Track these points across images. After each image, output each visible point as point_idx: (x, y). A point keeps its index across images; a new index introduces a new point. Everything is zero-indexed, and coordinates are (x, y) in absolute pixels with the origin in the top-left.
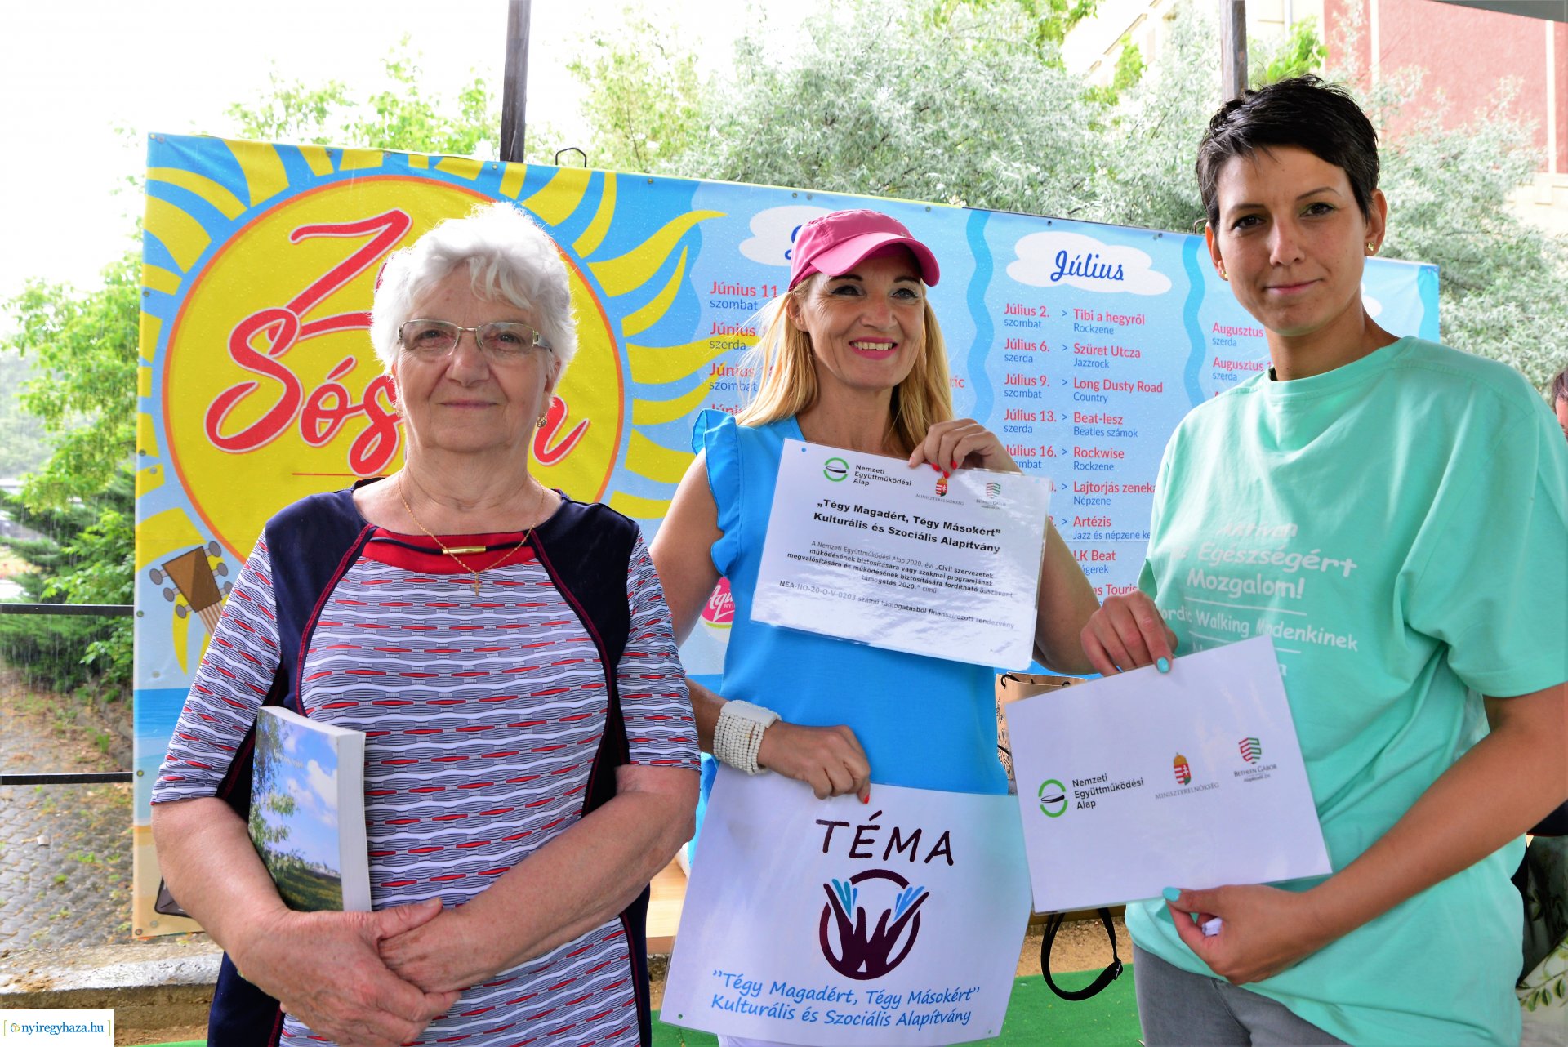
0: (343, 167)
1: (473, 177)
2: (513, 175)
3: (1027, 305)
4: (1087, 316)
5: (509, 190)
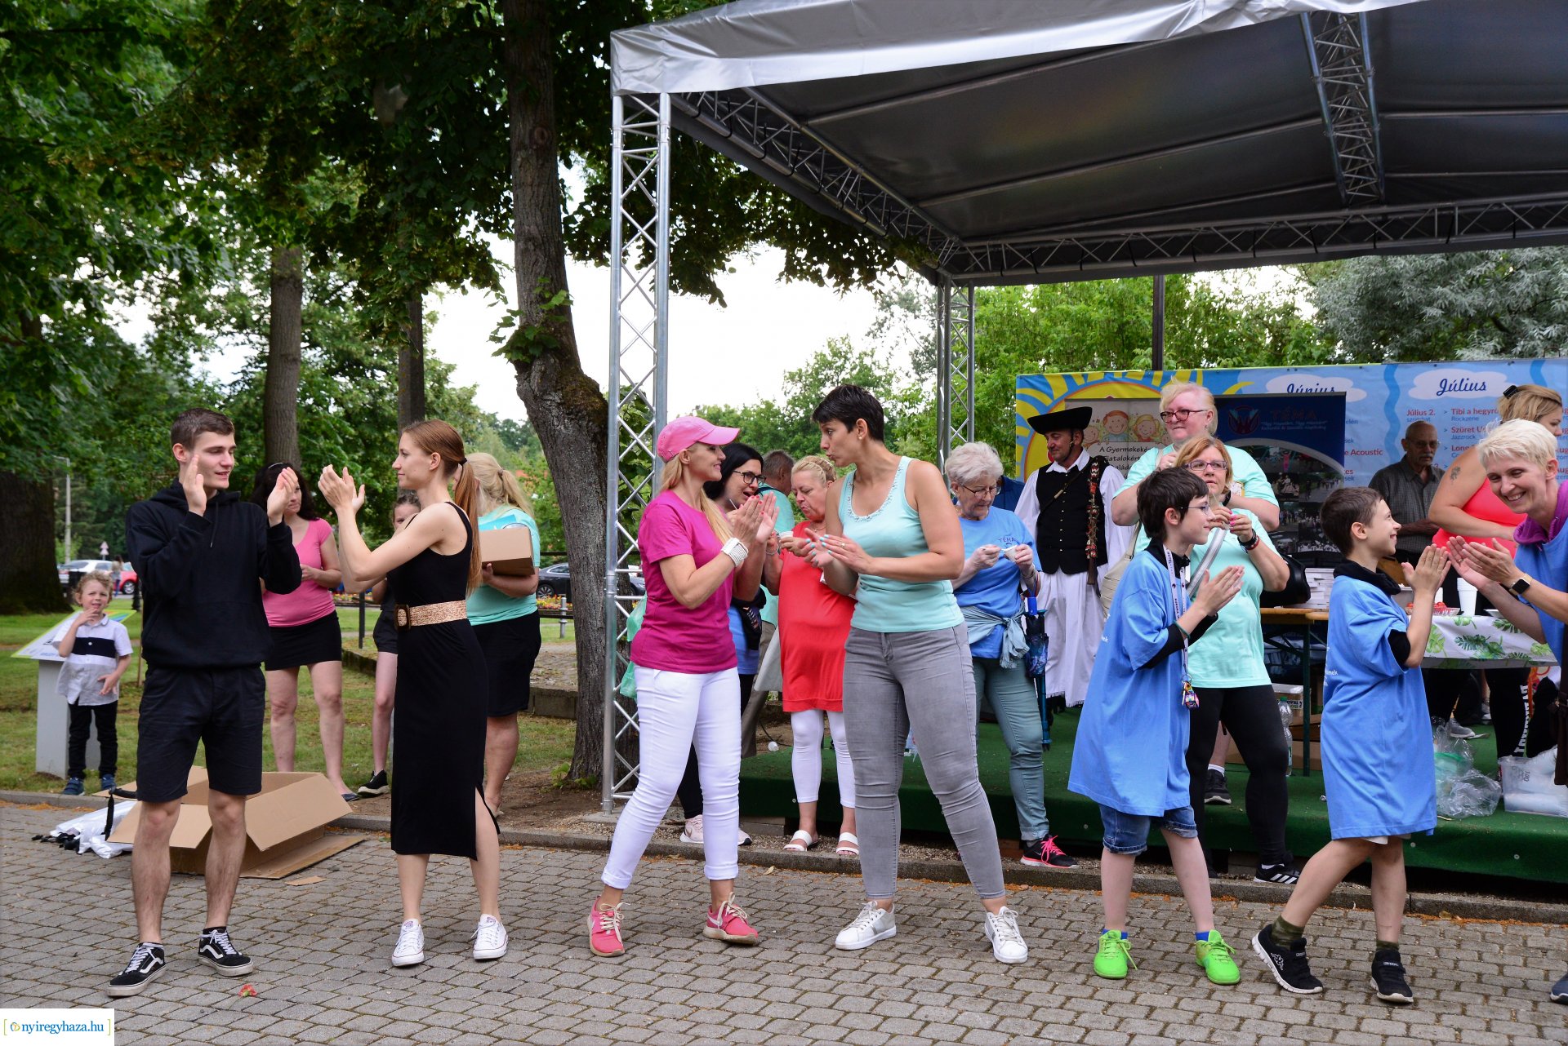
0: (1089, 380)
1: (1140, 379)
2: (1157, 377)
3: (1421, 410)
4: (1460, 412)
5: (1156, 383)
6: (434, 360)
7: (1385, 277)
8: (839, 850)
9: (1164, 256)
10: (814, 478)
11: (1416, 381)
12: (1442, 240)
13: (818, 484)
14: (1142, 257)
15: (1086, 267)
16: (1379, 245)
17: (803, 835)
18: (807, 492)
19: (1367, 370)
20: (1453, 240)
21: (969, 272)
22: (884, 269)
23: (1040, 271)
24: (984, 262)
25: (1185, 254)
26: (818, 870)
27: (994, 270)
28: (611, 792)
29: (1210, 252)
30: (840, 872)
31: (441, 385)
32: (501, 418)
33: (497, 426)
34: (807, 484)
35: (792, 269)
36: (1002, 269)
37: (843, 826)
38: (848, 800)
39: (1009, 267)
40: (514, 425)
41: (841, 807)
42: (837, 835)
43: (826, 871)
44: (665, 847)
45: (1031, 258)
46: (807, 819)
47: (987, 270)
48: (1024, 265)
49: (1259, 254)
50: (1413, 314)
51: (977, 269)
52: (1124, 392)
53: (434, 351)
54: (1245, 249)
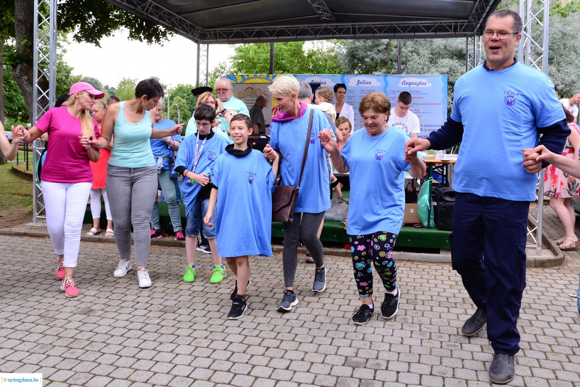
0: (249, 77)
2: (271, 76)
3: (352, 90)
4: (363, 91)
5: (270, 78)
6: (66, 66)
7: (354, 48)
8: (106, 234)
9: (269, 36)
10: (99, 107)
11: (350, 80)
12: (353, 35)
13: (101, 110)
14: (262, 36)
15: (244, 39)
16: (334, 36)
17: (94, 230)
18: (96, 112)
19: (336, 76)
20: (356, 35)
21: (207, 39)
22: (163, 37)
23: (229, 40)
24: (211, 36)
25: (275, 36)
26: (92, 241)
27: (215, 39)
28: (36, 215)
29: (283, 35)
30: (99, 242)
31: (68, 75)
32: (110, 87)
33: (108, 89)
34: (96, 109)
35: (132, 36)
36: (217, 39)
37: (108, 227)
38: (109, 217)
39: (220, 38)
40: (114, 89)
41: (107, 220)
42: (106, 229)
43: (95, 242)
44: (44, 234)
45: (227, 36)
46: (96, 224)
47: (212, 39)
48: (224, 38)
49: (298, 37)
50: (362, 60)
51: (210, 39)
52: (260, 81)
53: (66, 63)
54: (294, 35)
